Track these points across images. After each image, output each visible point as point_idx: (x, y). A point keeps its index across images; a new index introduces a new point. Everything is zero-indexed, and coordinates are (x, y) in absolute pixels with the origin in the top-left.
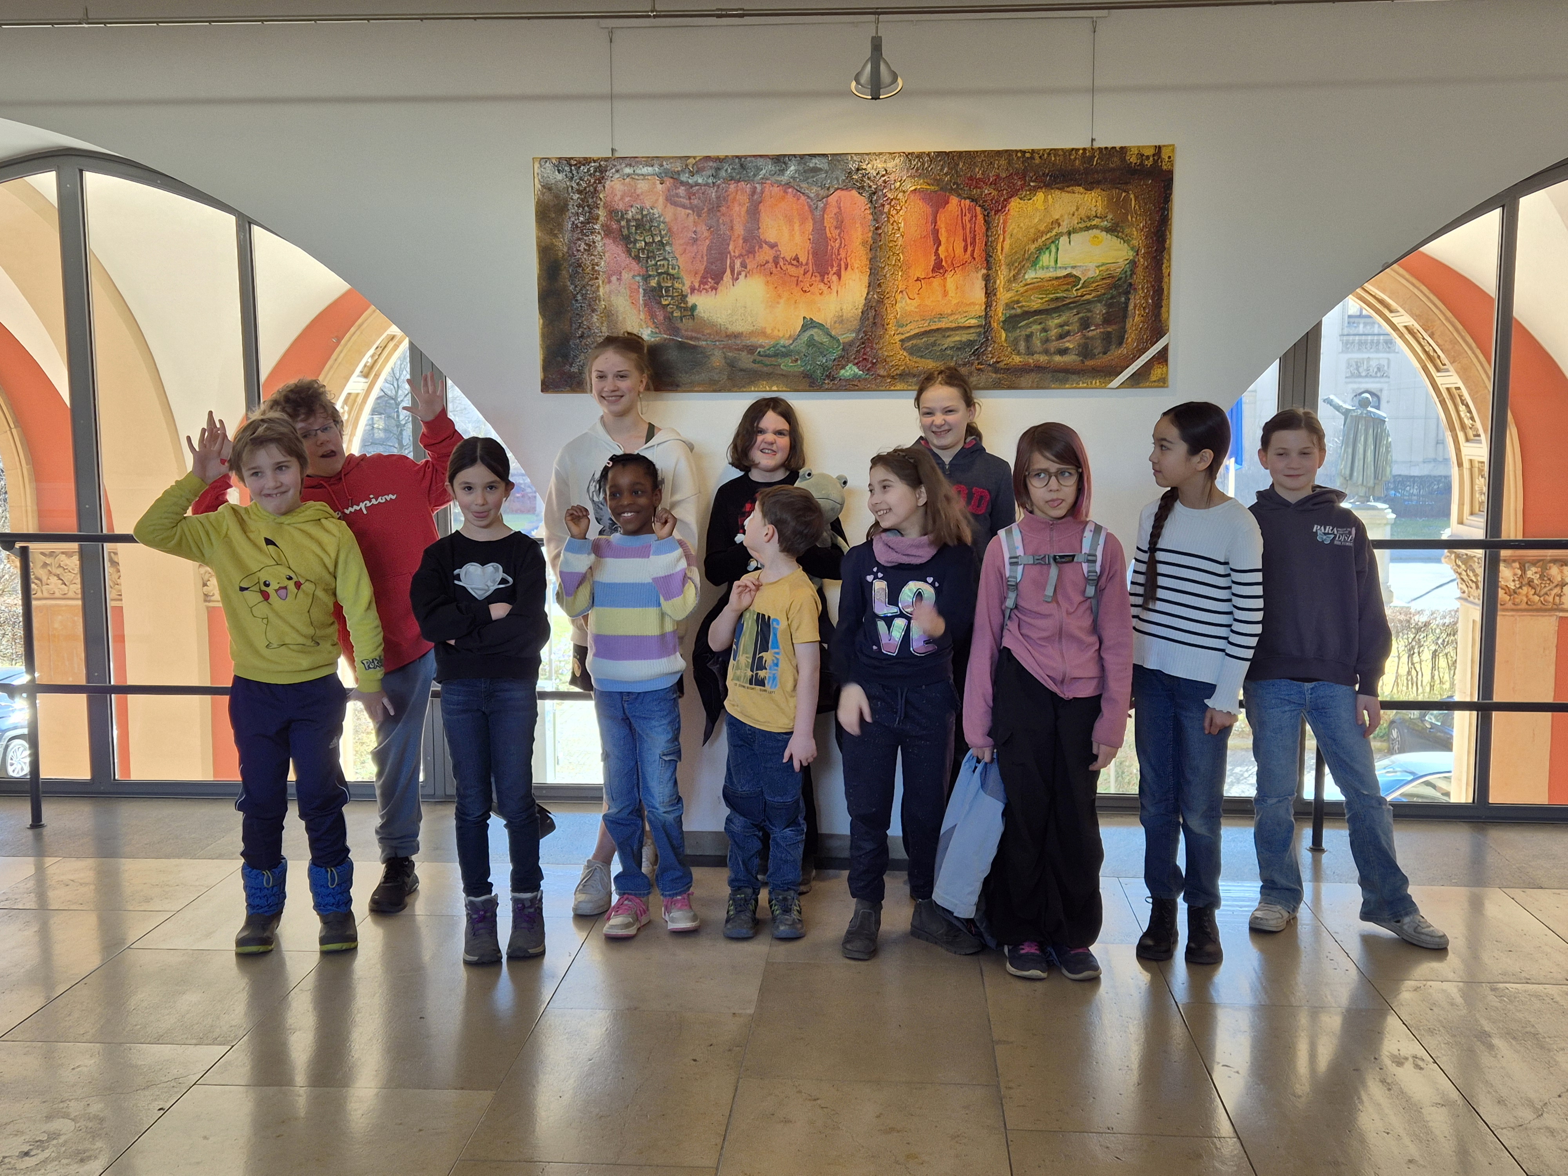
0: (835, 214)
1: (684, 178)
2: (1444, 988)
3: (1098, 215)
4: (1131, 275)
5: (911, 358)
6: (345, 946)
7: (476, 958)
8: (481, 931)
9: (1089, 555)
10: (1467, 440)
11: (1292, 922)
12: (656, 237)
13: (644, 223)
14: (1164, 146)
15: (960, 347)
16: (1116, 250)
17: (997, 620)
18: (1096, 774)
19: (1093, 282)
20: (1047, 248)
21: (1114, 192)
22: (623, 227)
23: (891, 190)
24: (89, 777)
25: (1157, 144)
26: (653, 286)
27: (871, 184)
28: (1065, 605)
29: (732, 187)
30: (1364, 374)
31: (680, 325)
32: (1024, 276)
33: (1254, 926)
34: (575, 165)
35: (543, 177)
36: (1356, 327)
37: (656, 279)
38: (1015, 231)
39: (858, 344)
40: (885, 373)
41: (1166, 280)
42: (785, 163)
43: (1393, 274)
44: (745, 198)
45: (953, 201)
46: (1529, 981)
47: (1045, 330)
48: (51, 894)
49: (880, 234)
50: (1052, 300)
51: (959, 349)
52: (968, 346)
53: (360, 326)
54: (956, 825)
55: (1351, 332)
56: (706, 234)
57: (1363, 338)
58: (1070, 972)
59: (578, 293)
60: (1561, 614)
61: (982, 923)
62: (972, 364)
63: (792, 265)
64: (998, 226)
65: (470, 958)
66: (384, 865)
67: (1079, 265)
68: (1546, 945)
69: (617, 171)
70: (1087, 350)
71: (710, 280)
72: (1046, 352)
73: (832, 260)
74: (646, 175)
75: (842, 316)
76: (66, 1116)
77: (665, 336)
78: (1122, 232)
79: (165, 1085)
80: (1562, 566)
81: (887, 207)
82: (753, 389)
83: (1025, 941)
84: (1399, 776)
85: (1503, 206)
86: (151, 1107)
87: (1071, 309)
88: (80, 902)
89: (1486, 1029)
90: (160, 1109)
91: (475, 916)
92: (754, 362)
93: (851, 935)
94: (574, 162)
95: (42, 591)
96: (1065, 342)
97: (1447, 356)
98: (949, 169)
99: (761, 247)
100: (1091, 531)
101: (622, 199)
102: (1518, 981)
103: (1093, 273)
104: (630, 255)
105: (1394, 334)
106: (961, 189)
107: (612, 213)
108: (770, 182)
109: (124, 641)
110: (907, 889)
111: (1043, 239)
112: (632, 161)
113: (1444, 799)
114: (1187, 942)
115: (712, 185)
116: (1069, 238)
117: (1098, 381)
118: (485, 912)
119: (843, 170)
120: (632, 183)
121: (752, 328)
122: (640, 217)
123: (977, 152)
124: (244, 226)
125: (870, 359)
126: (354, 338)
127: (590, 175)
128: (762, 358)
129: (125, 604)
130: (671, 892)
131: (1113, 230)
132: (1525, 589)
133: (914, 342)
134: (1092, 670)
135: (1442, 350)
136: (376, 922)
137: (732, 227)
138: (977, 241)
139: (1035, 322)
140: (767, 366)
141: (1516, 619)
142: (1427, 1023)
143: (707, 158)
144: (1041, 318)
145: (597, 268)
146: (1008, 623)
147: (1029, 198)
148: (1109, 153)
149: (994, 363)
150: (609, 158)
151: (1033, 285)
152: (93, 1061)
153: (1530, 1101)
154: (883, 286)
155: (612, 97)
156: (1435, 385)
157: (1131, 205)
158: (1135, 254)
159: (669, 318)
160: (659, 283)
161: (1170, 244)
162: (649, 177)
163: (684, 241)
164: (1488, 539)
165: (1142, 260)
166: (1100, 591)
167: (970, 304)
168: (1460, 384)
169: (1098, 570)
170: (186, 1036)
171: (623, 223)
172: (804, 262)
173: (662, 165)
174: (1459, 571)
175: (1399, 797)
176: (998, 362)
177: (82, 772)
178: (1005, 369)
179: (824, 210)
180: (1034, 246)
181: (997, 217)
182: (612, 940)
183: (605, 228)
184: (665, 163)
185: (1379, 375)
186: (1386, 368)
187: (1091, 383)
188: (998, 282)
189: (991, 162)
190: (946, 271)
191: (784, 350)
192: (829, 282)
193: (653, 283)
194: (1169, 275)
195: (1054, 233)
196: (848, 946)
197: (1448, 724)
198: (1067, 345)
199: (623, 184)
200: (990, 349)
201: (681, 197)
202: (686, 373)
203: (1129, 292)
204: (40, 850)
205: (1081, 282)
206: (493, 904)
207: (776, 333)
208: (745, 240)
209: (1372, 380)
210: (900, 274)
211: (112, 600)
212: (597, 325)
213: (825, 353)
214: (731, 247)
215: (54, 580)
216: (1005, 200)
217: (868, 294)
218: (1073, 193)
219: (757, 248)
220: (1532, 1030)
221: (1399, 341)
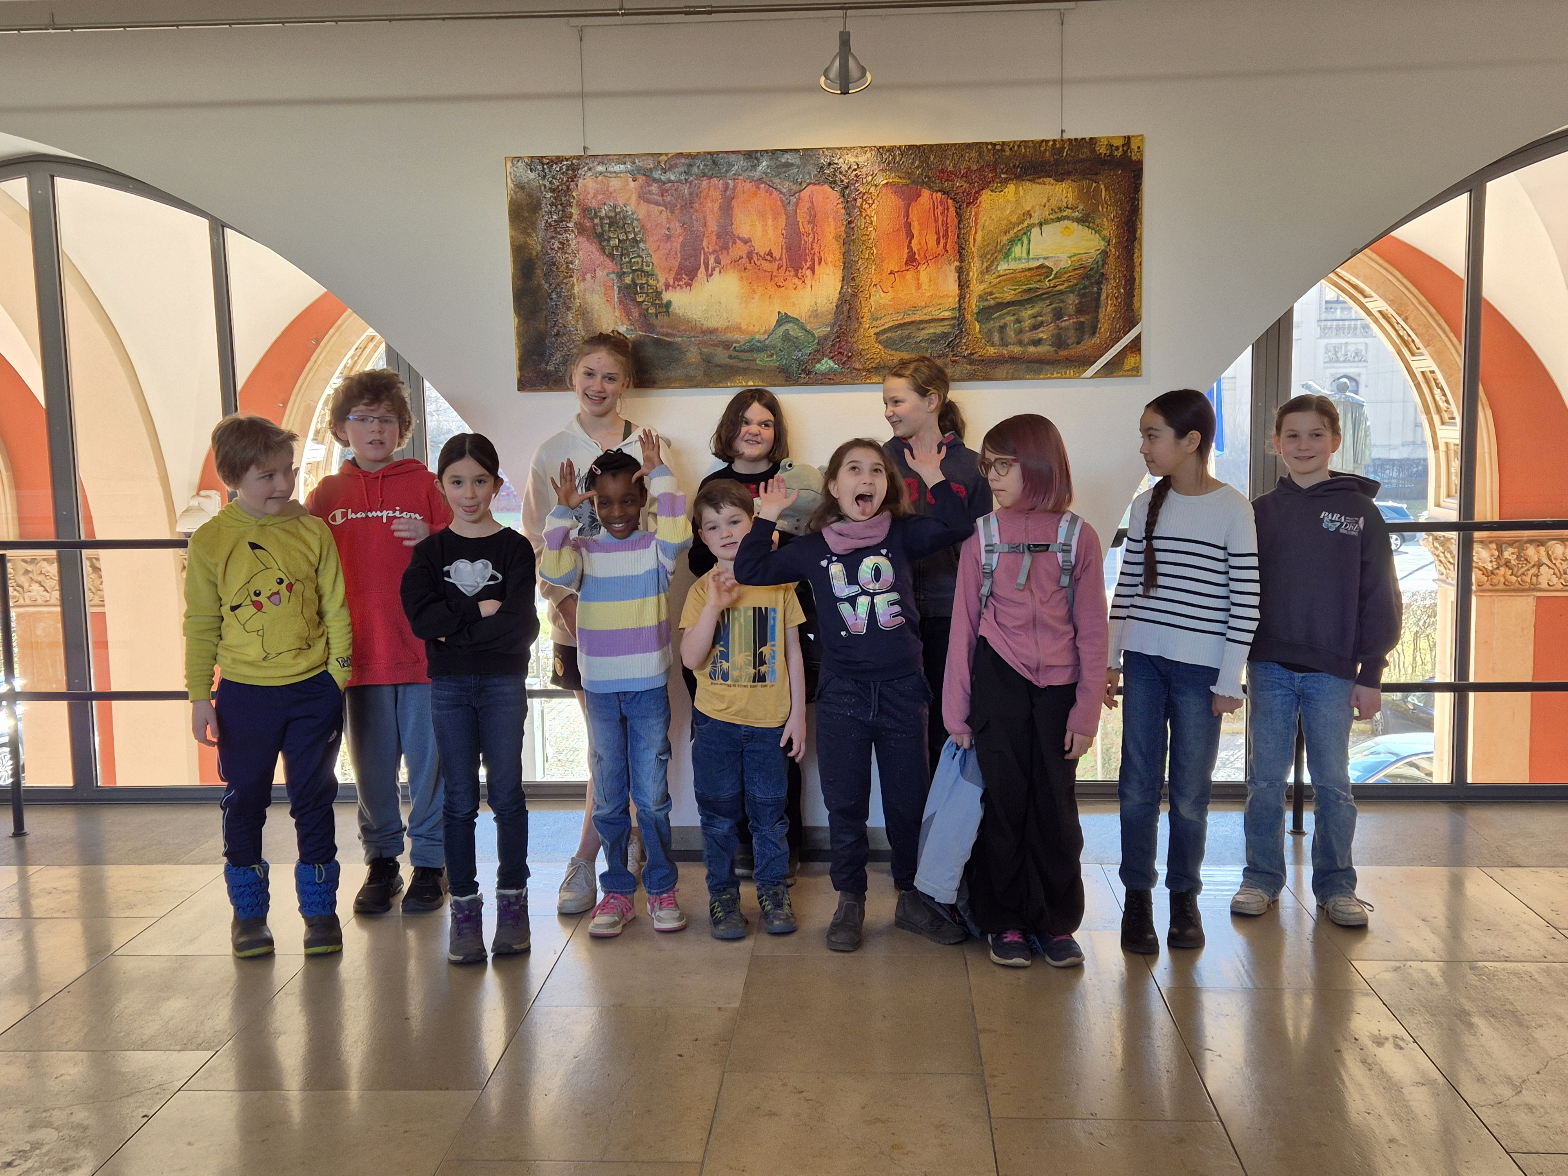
0: (808, 209)
1: (657, 174)
2: (1424, 968)
3: (1069, 206)
4: (1103, 265)
5: (886, 352)
6: (330, 949)
7: (461, 958)
8: (465, 931)
9: (1064, 545)
10: (1443, 423)
11: (1273, 904)
12: (629, 235)
13: (617, 221)
14: (1133, 136)
15: (935, 340)
16: (1087, 240)
17: (974, 608)
18: (1075, 762)
19: (1065, 273)
20: (1019, 240)
21: (1085, 183)
22: (597, 224)
23: (863, 184)
24: (71, 784)
25: (1126, 135)
26: (627, 284)
27: (843, 178)
28: (1038, 594)
29: (705, 183)
30: (1342, 359)
31: (655, 322)
32: (996, 268)
33: (1235, 910)
34: (548, 163)
35: (515, 176)
36: (1333, 312)
37: (631, 276)
38: (987, 223)
39: (833, 337)
40: (861, 367)
41: (1137, 269)
42: (756, 158)
43: (1366, 259)
44: (718, 194)
45: (925, 194)
46: (1507, 959)
47: (1018, 321)
48: (35, 903)
49: (853, 228)
50: (1025, 291)
51: (933, 341)
52: (942, 338)
53: (340, 327)
54: (935, 814)
55: (1329, 318)
56: (680, 231)
57: (1341, 323)
58: (1053, 959)
59: (552, 292)
60: (1539, 594)
61: (966, 912)
62: (947, 356)
63: (766, 260)
64: (969, 218)
65: (454, 958)
66: (368, 867)
67: (1051, 255)
68: (1524, 923)
69: (590, 169)
70: (1060, 340)
71: (684, 276)
72: (1020, 343)
73: (806, 255)
74: (618, 173)
75: (816, 310)
76: (49, 1125)
77: (641, 333)
78: (1094, 223)
79: (149, 1092)
80: (1538, 546)
81: (859, 201)
82: (729, 384)
83: (1009, 929)
84: (1382, 758)
85: (1470, 191)
86: (135, 1114)
87: (1044, 299)
88: (63, 910)
89: (1466, 1008)
90: (144, 1116)
91: (460, 916)
92: (730, 357)
93: (836, 927)
94: (546, 161)
95: (24, 599)
96: (1038, 333)
97: (1422, 340)
98: (920, 161)
99: (734, 243)
100: (1067, 521)
101: (595, 197)
102: (1497, 960)
103: (1065, 263)
104: (604, 252)
105: (1369, 320)
106: (933, 182)
107: (586, 210)
108: (742, 177)
109: (107, 648)
110: (891, 880)
111: (1015, 231)
112: (604, 159)
113: (1427, 780)
114: (1169, 926)
115: (684, 182)
116: (1041, 229)
117: (1072, 371)
118: (471, 911)
119: (815, 165)
120: (604, 180)
121: (727, 324)
122: (613, 214)
123: (948, 145)
124: (217, 231)
125: (845, 353)
126: (334, 338)
127: (563, 174)
128: (738, 353)
129: (108, 609)
130: (659, 891)
131: (1084, 220)
132: (1502, 569)
133: (889, 335)
134: (1066, 659)
135: (1416, 334)
136: (361, 924)
137: (705, 223)
138: (950, 234)
139: (1008, 313)
140: (742, 361)
141: (1494, 600)
142: (1407, 1003)
143: (680, 155)
144: (1015, 310)
145: (571, 266)
146: (984, 611)
147: (1000, 190)
148: (1078, 144)
149: (969, 355)
150: (581, 156)
151: (1006, 277)
152: (76, 1069)
153: (1509, 1078)
154: (857, 280)
155: (583, 95)
156: (1409, 368)
157: (1101, 195)
158: (1106, 244)
159: (644, 315)
160: (633, 280)
161: (1141, 234)
162: (622, 175)
163: (657, 238)
164: (1462, 521)
165: (1113, 250)
166: (1075, 581)
167: (943, 297)
168: (1435, 368)
169: (1073, 560)
170: (170, 1042)
171: (597, 221)
172: (778, 258)
173: (634, 163)
174: (1437, 553)
175: (1383, 778)
176: (973, 354)
177: (65, 779)
178: (979, 360)
179: (797, 204)
180: (1005, 238)
181: (969, 209)
182: (596, 938)
183: (579, 226)
184: (637, 161)
185: (1357, 359)
186: (1364, 353)
187: (1066, 374)
188: (971, 274)
189: (962, 155)
190: (919, 263)
191: (759, 344)
192: (803, 276)
193: (628, 280)
194: (1140, 264)
195: (1026, 224)
196: (833, 939)
197: (1430, 704)
198: (1041, 335)
199: (596, 182)
200: (964, 341)
201: (654, 194)
202: (662, 369)
203: (1101, 283)
204: (23, 859)
205: (1054, 273)
206: (478, 904)
207: (751, 328)
208: (719, 237)
209: (1352, 364)
210: (874, 267)
211: (91, 606)
212: (573, 323)
213: (800, 348)
214: (704, 244)
215: (35, 587)
216: (976, 192)
217: (842, 288)
218: (1044, 184)
219: (730, 244)
220: (1511, 1008)
221: (1373, 326)
